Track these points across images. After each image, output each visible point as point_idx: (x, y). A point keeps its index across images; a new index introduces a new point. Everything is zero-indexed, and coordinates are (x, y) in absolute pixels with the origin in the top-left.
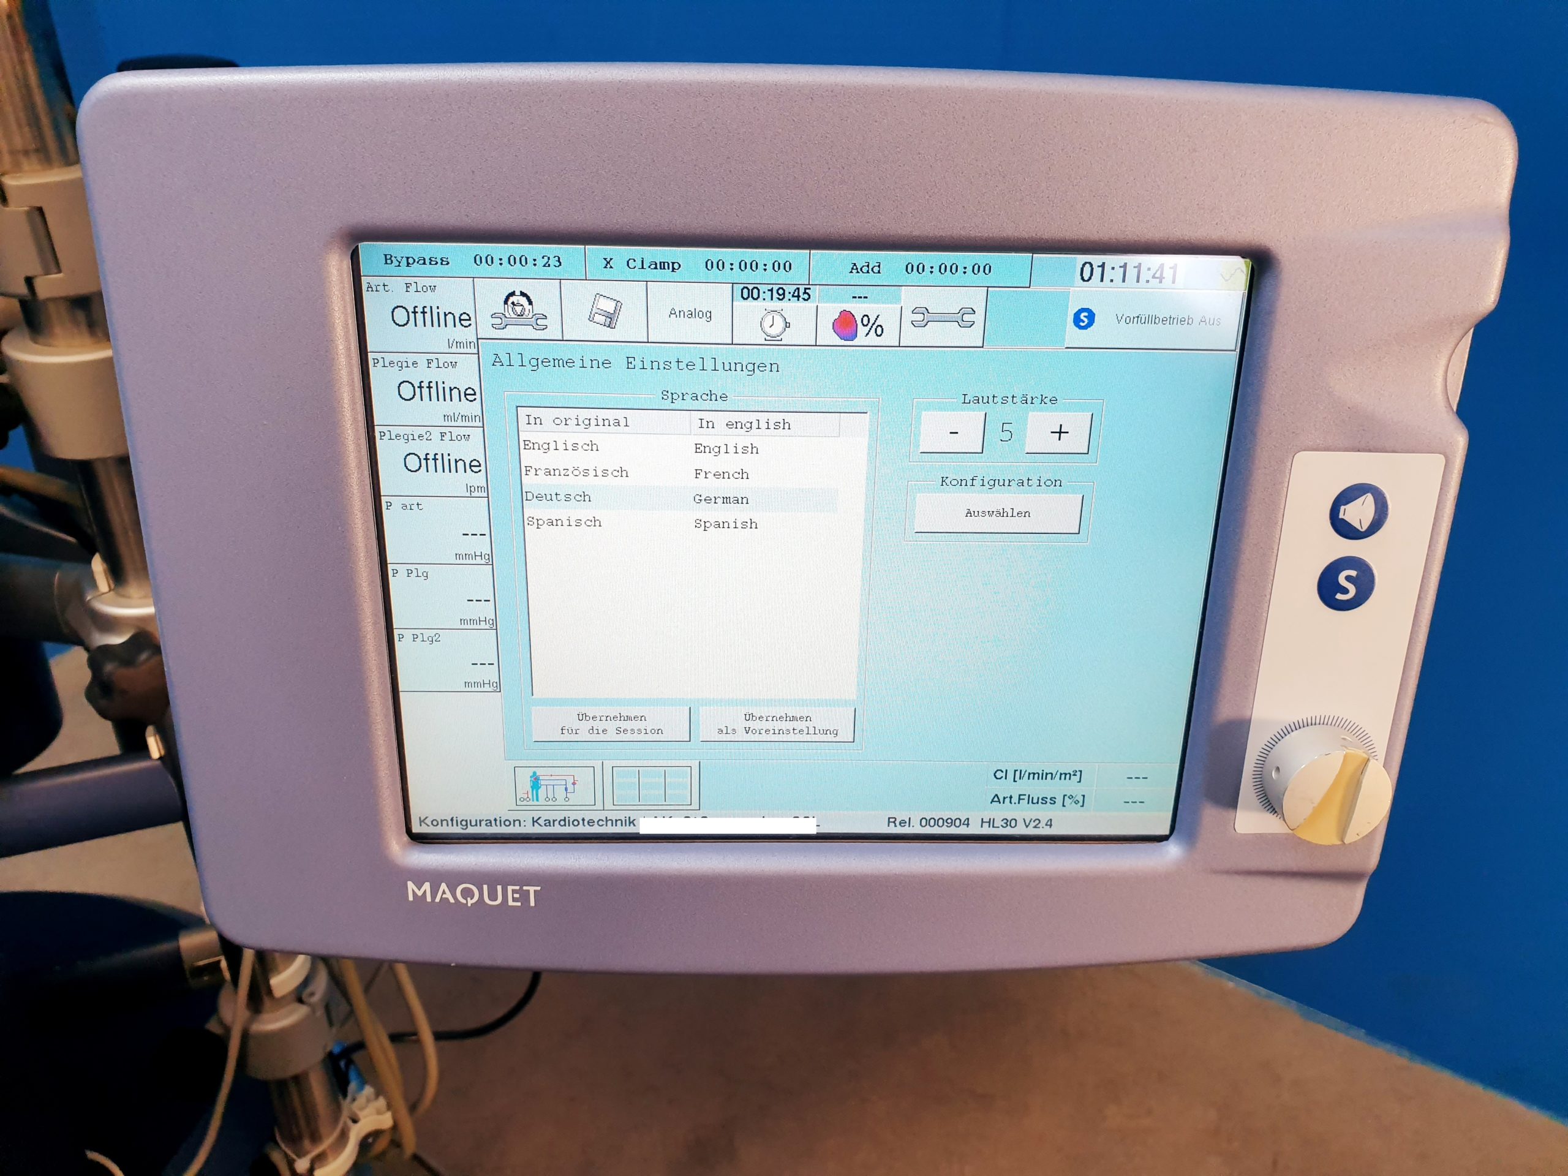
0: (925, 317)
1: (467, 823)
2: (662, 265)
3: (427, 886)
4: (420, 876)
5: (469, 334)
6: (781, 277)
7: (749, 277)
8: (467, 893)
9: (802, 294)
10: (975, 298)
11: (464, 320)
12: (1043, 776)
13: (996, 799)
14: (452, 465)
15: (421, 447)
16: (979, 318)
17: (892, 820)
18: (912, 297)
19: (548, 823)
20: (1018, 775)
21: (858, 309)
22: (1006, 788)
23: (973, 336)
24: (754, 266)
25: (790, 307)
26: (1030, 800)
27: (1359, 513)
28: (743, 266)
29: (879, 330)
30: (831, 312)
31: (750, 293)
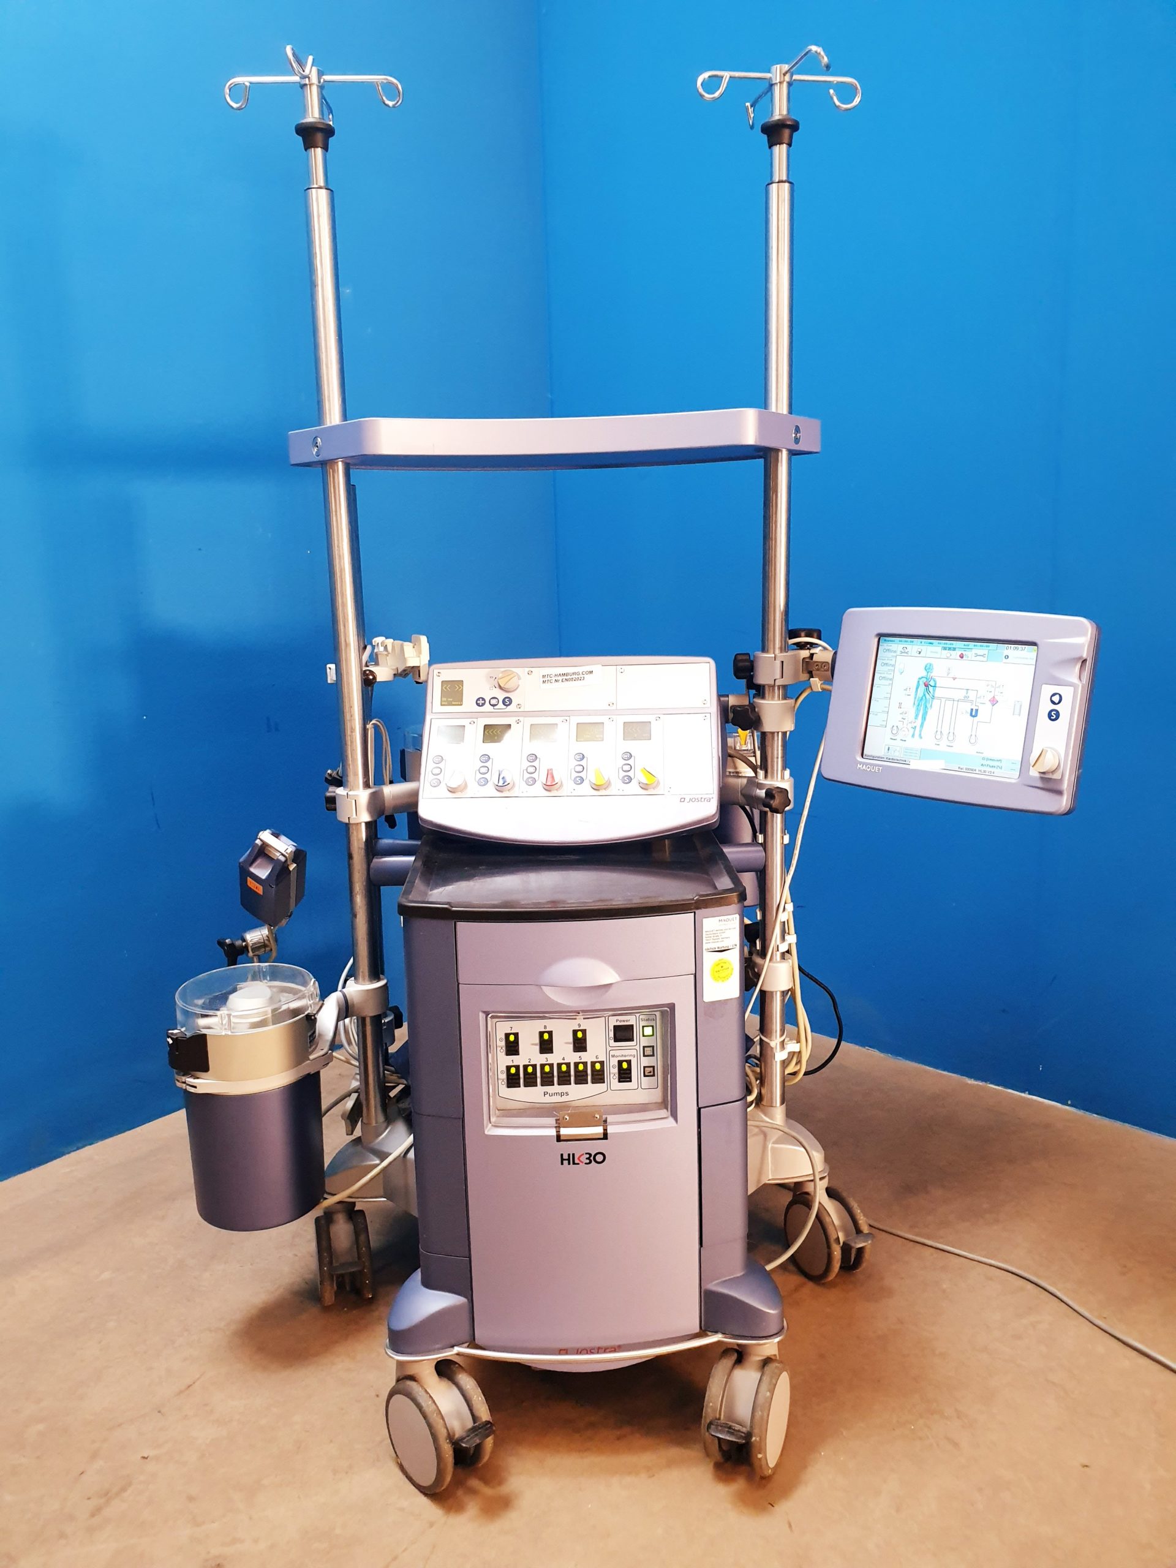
0: (977, 655)
1: (874, 757)
2: (930, 643)
3: (861, 765)
4: (861, 763)
5: (895, 654)
6: (950, 646)
7: (945, 646)
8: (869, 768)
9: (954, 649)
10: (986, 652)
11: (895, 652)
12: (993, 760)
13: (982, 765)
14: (888, 679)
15: (883, 675)
16: (986, 656)
17: (959, 768)
18: (974, 651)
19: (889, 759)
20: (988, 759)
21: (964, 653)
22: (985, 762)
23: (985, 659)
24: (947, 644)
25: (951, 652)
26: (990, 766)
27: (1056, 699)
28: (944, 644)
29: (968, 657)
30: (959, 653)
31: (945, 649)
